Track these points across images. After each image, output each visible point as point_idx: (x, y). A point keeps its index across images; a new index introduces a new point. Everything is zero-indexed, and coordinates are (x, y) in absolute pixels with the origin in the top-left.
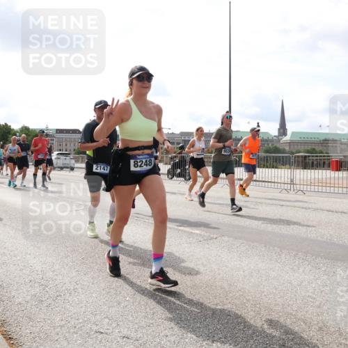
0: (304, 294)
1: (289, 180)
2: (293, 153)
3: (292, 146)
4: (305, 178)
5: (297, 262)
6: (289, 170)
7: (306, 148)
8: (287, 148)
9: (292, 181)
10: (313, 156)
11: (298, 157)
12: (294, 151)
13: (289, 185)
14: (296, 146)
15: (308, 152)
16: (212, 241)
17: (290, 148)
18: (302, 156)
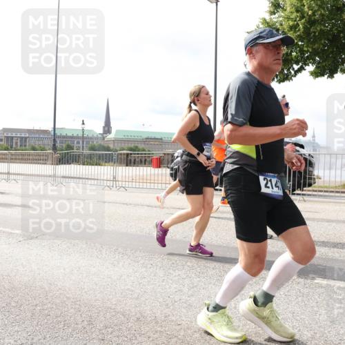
0: (123, 288)
1: (112, 177)
2: (117, 151)
3: (116, 144)
4: (127, 175)
5: (117, 257)
6: (112, 167)
7: (130, 145)
8: (111, 146)
9: (114, 178)
10: (135, 154)
11: (121, 154)
12: (118, 149)
13: (111, 182)
14: (119, 144)
15: (131, 149)
16: (32, 241)
17: (114, 145)
18: (124, 154)
